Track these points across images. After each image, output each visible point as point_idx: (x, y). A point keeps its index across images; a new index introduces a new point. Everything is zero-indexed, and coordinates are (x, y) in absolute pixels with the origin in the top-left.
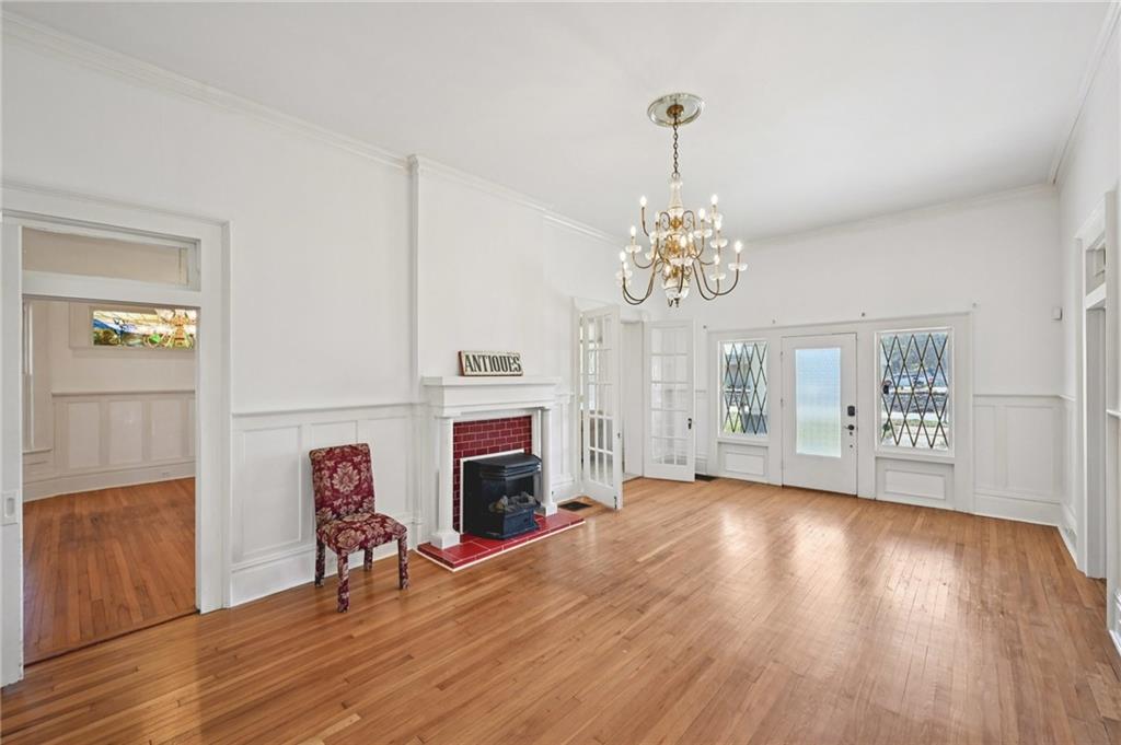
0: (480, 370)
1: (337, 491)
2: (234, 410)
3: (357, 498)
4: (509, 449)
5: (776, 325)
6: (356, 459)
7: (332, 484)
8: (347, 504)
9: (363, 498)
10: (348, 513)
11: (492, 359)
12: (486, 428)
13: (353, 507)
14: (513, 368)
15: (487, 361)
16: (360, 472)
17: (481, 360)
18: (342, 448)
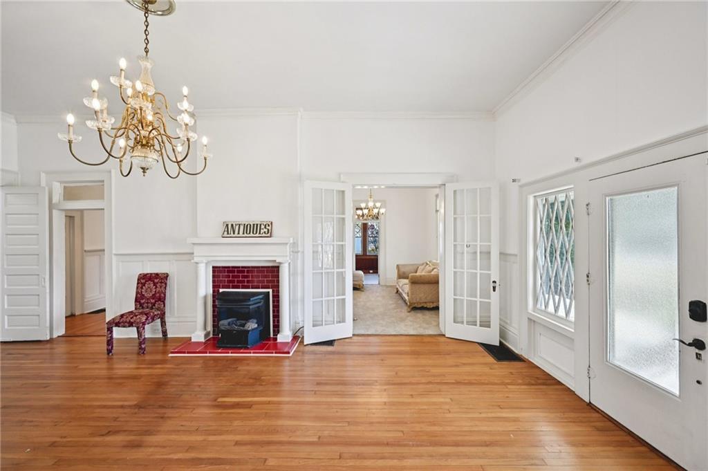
0: (234, 233)
1: (143, 295)
2: (114, 252)
3: (153, 301)
4: (259, 288)
5: (585, 162)
6: (156, 281)
7: (142, 292)
8: (147, 303)
9: (156, 301)
10: (147, 307)
11: (246, 226)
12: (238, 272)
13: (150, 305)
14: (262, 231)
15: (242, 228)
16: (156, 287)
17: (237, 227)
18: (151, 274)
